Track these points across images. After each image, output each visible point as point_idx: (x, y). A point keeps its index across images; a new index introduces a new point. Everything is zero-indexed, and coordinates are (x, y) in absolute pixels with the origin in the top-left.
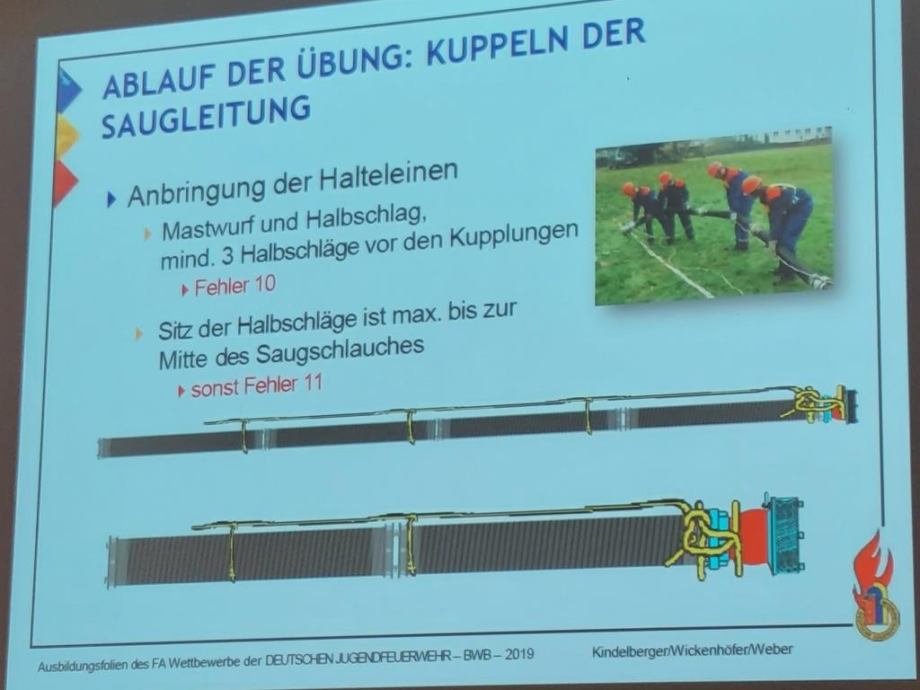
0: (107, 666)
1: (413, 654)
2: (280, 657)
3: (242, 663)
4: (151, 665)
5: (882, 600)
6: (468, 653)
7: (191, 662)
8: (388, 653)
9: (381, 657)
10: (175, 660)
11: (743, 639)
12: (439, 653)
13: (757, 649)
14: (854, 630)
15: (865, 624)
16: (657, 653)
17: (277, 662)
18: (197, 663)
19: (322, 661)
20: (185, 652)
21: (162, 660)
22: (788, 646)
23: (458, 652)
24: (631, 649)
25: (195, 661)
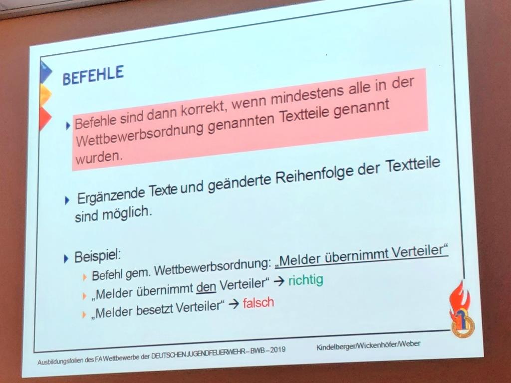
1: (226, 351)
2: (158, 354)
3: (140, 358)
4: (94, 359)
5: (465, 318)
6: (252, 349)
7: (115, 358)
8: (213, 351)
9: (209, 353)
10: (106, 357)
11: (394, 338)
12: (239, 350)
13: (403, 344)
14: (451, 333)
15: (457, 329)
16: (350, 347)
17: (157, 357)
18: (117, 359)
19: (180, 356)
20: (111, 353)
21: (100, 357)
22: (418, 342)
23: (248, 349)
24: (337, 346)
25: (117, 357)
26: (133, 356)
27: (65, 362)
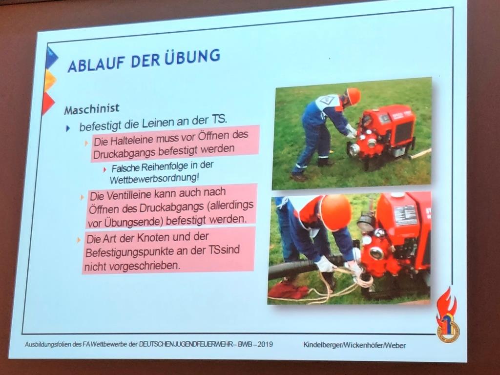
0: (60, 345)
1: (214, 343)
2: (146, 343)
3: (128, 345)
4: (82, 344)
5: (450, 323)
6: (240, 343)
7: (103, 344)
8: (201, 342)
9: (197, 344)
10: (94, 342)
11: (381, 340)
12: (227, 343)
13: (389, 345)
14: (436, 337)
15: (442, 334)
16: (336, 346)
17: (145, 345)
18: (105, 345)
19: (168, 345)
20: (99, 339)
21: (88, 342)
22: (403, 344)
23: (236, 342)
24: (323, 344)
25: (104, 343)
26: (121, 343)
27: (52, 345)
